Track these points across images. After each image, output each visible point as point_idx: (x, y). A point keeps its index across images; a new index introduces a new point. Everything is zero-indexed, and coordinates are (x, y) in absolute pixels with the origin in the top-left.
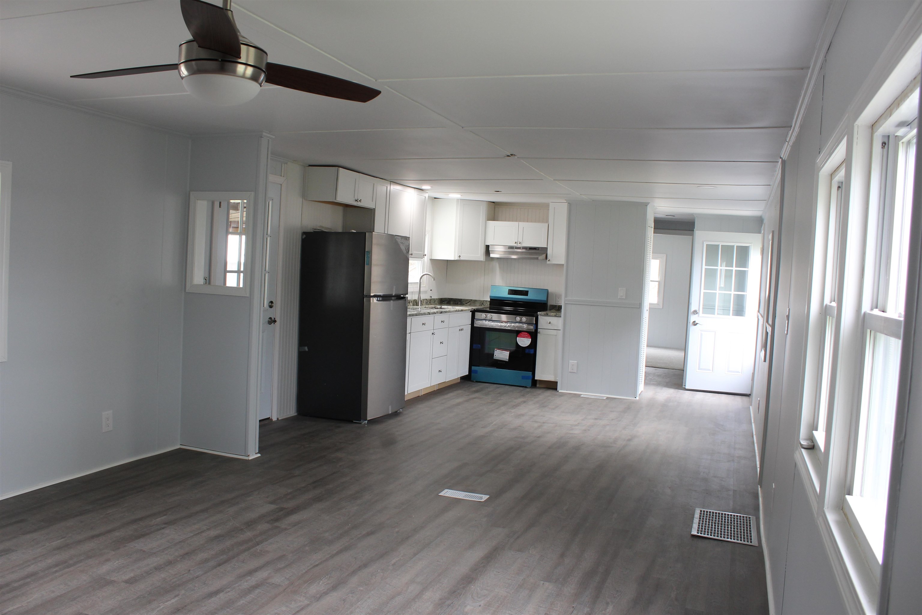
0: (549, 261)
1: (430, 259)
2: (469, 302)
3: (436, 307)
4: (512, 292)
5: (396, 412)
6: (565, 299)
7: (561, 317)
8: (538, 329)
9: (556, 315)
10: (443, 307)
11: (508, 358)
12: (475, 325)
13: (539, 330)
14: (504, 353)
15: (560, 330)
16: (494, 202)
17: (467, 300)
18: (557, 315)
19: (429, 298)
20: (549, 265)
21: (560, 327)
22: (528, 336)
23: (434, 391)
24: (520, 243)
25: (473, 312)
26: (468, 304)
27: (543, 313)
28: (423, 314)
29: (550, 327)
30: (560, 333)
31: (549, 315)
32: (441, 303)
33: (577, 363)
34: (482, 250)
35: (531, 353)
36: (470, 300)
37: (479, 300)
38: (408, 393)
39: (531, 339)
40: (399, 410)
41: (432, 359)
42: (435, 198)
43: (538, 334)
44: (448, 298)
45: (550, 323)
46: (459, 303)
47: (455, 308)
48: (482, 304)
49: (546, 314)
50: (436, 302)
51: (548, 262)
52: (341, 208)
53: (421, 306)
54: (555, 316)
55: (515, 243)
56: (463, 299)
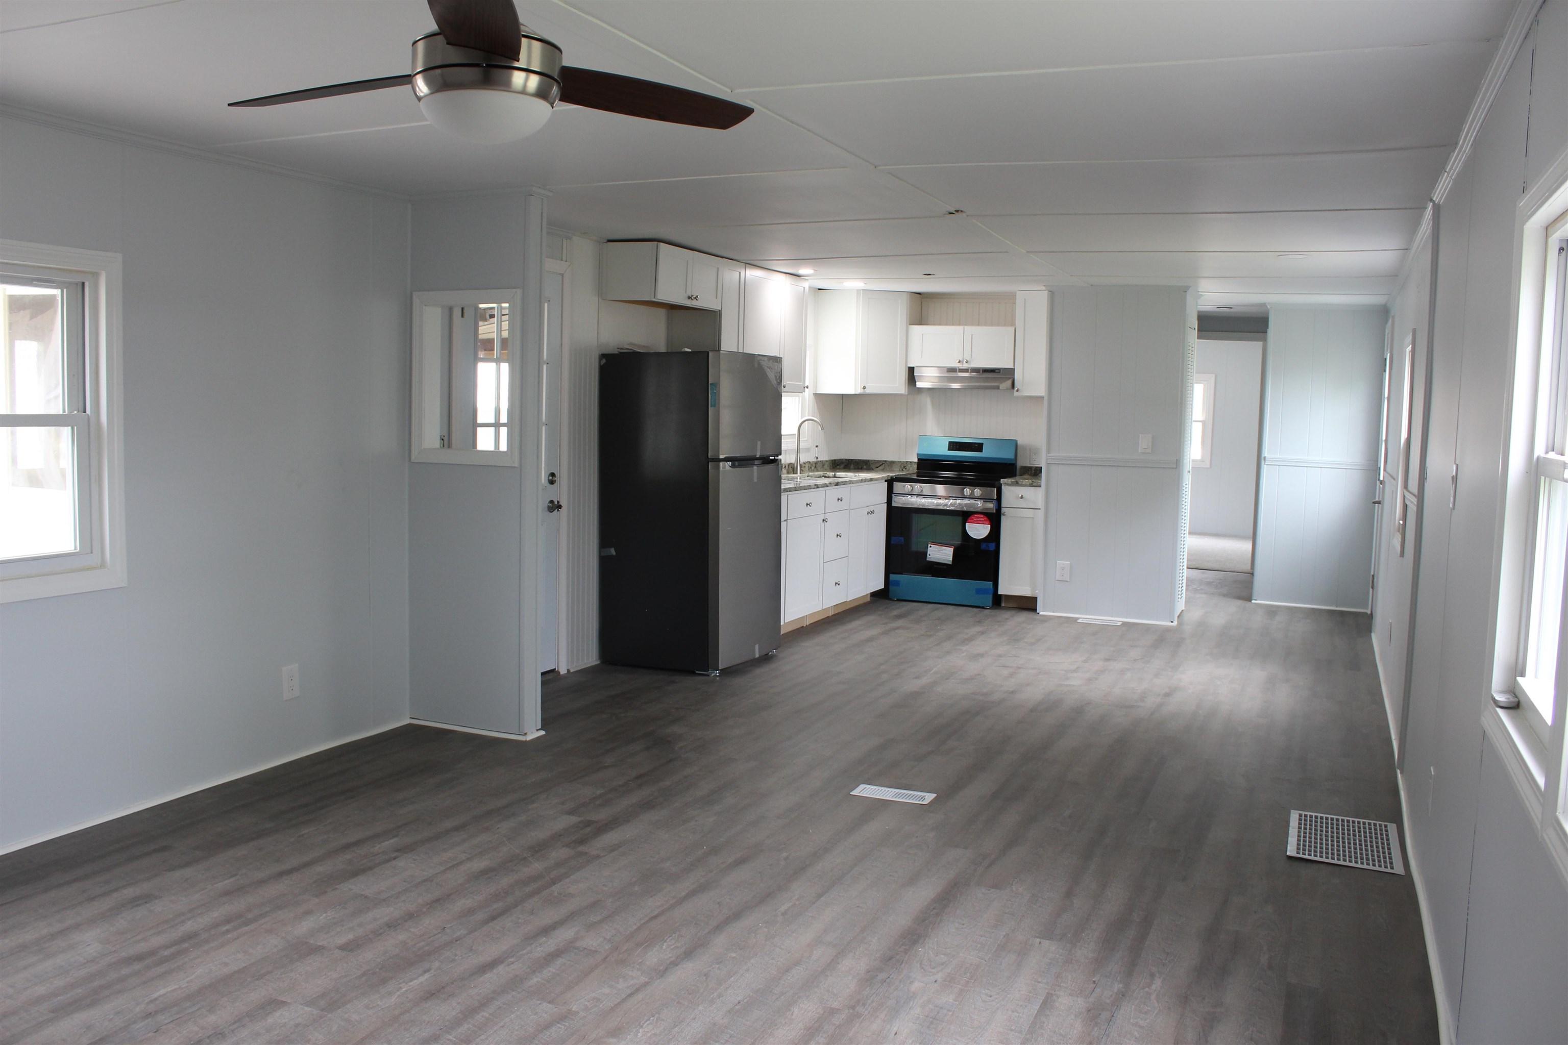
0: (1017, 391)
1: (814, 394)
2: (882, 465)
3: (826, 475)
4: (954, 446)
5: (767, 654)
6: (1047, 455)
7: (1040, 487)
8: (1002, 509)
9: (1032, 484)
10: (838, 474)
11: (951, 559)
12: (894, 504)
13: (1003, 510)
14: (945, 550)
15: (1040, 509)
16: (919, 294)
17: (878, 461)
18: (1034, 484)
19: (813, 459)
20: (1017, 397)
21: (1040, 503)
22: (985, 520)
23: (828, 617)
24: (966, 362)
25: (890, 482)
26: (881, 468)
27: (1009, 480)
28: (806, 488)
29: (1022, 504)
30: (1040, 514)
31: (1020, 483)
32: (833, 468)
33: (1071, 566)
34: (903, 376)
35: (991, 549)
36: (884, 461)
37: (898, 462)
38: (786, 622)
39: (990, 526)
40: (771, 652)
41: (824, 563)
42: (819, 289)
43: (1003, 518)
44: (846, 459)
45: (1022, 497)
46: (865, 467)
47: (859, 476)
48: (904, 467)
49: (1014, 482)
50: (826, 467)
51: (1016, 394)
52: (662, 312)
53: (801, 474)
54: (1031, 485)
55: (959, 362)
56: (872, 461)
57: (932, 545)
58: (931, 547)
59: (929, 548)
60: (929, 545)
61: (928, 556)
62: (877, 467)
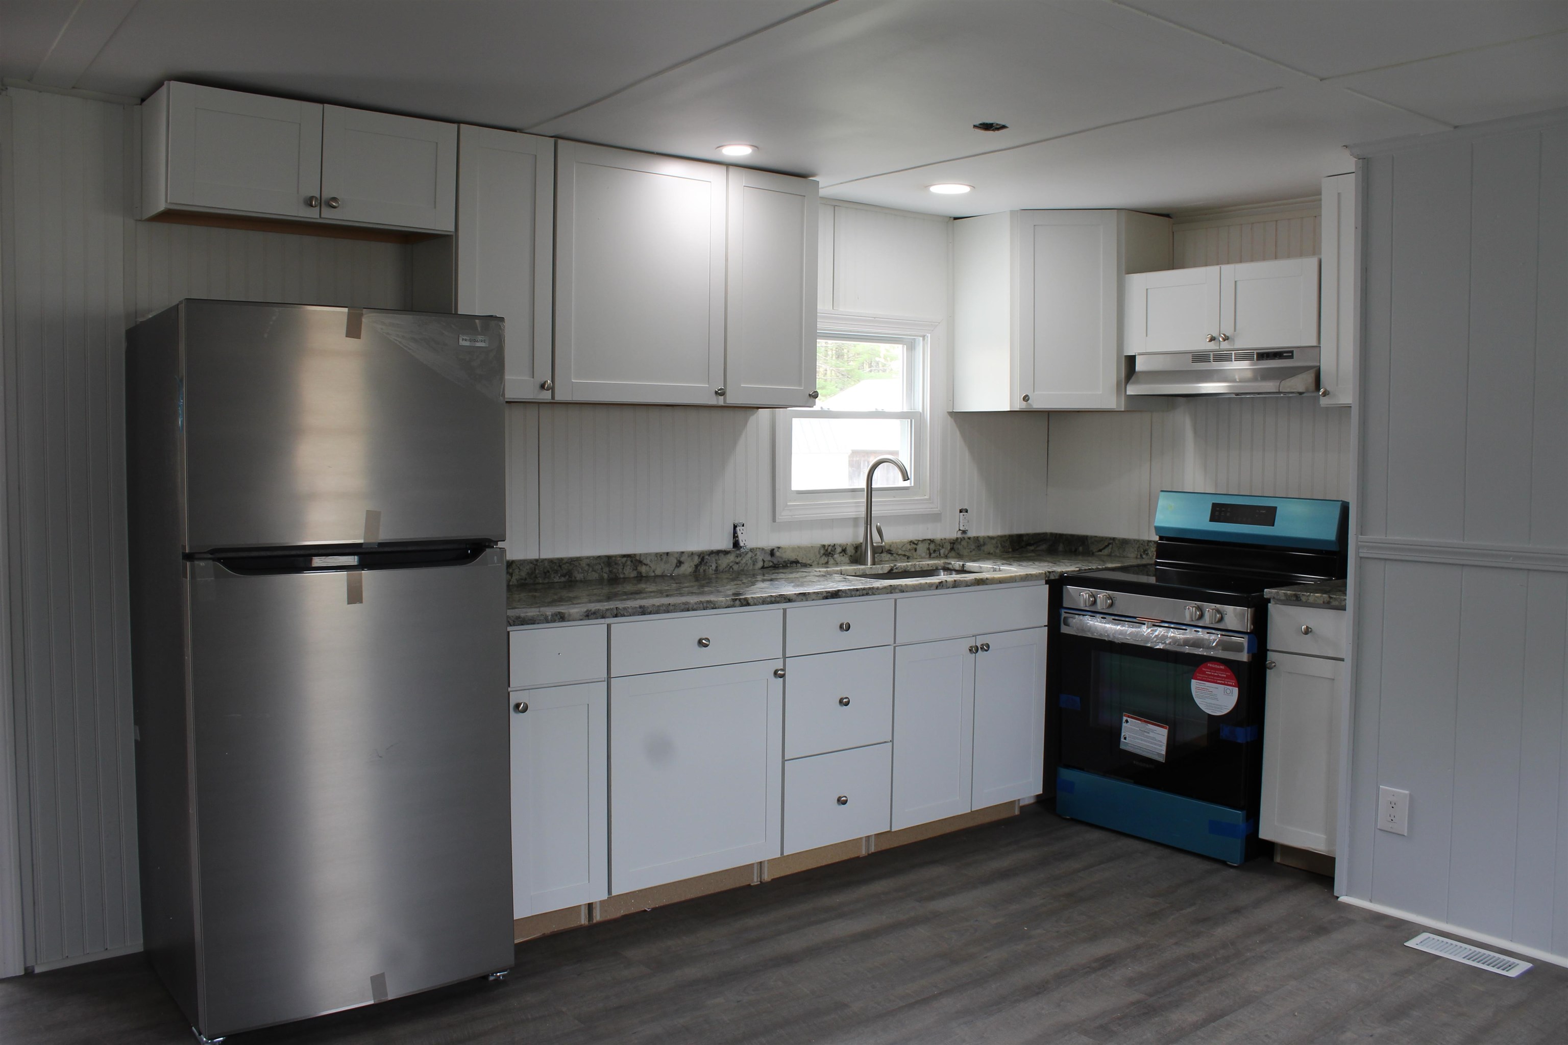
0: (1325, 394)
1: (948, 412)
2: (1109, 544)
3: (950, 566)
4: (1220, 512)
5: (485, 977)
6: (1357, 538)
7: (1343, 608)
8: (1269, 653)
9: (1329, 603)
10: (970, 565)
11: (1164, 752)
12: (1064, 629)
13: (1271, 656)
14: (1153, 731)
15: (1342, 660)
18: (1334, 603)
19: (954, 534)
20: (1328, 409)
21: (1345, 649)
22: (1228, 677)
24: (1224, 340)
25: (1056, 585)
26: (1106, 552)
27: (1282, 592)
29: (1308, 645)
30: (1345, 668)
31: (1304, 599)
32: (1014, 550)
33: (1411, 795)
34: (1111, 372)
35: (1239, 741)
36: (1110, 539)
37: (1134, 540)
39: (1237, 689)
40: (492, 975)
43: (1271, 675)
44: (1052, 534)
45: (1308, 631)
48: (1145, 551)
49: (1291, 595)
51: (1324, 402)
53: (874, 563)
54: (1328, 605)
55: (1212, 339)
57: (1129, 719)
58: (1127, 721)
59: (1124, 725)
60: (1125, 718)
61: (1122, 739)
62: (1100, 551)
